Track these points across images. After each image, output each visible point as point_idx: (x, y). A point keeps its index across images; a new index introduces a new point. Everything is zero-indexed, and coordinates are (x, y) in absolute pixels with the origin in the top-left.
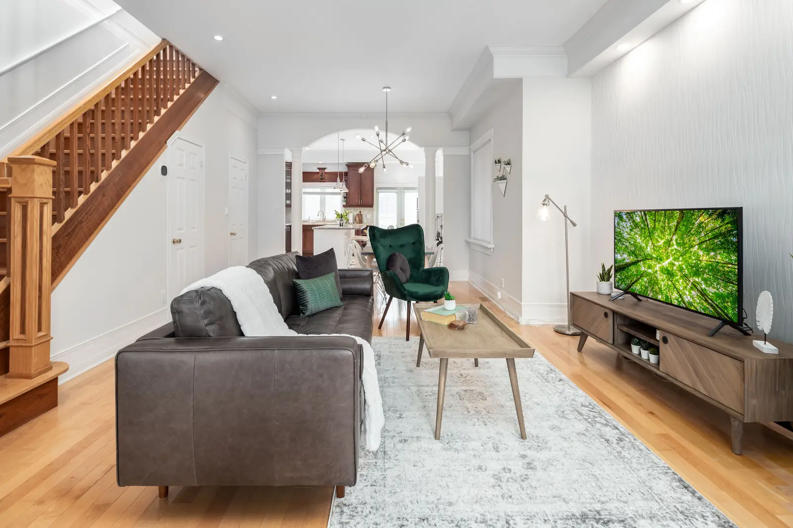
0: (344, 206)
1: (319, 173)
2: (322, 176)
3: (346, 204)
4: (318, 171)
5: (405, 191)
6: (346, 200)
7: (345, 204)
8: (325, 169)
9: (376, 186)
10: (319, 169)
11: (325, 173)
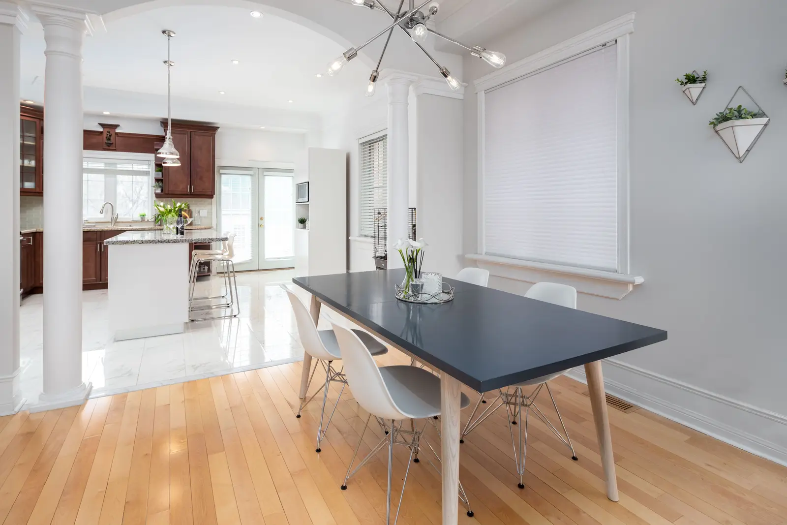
0: (158, 196)
1: (102, 133)
2: (109, 139)
3: (162, 191)
4: (101, 129)
5: (265, 173)
6: (161, 184)
7: (159, 191)
8: (116, 126)
9: (218, 163)
10: (102, 125)
11: (117, 134)
